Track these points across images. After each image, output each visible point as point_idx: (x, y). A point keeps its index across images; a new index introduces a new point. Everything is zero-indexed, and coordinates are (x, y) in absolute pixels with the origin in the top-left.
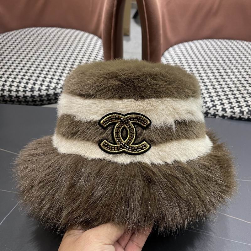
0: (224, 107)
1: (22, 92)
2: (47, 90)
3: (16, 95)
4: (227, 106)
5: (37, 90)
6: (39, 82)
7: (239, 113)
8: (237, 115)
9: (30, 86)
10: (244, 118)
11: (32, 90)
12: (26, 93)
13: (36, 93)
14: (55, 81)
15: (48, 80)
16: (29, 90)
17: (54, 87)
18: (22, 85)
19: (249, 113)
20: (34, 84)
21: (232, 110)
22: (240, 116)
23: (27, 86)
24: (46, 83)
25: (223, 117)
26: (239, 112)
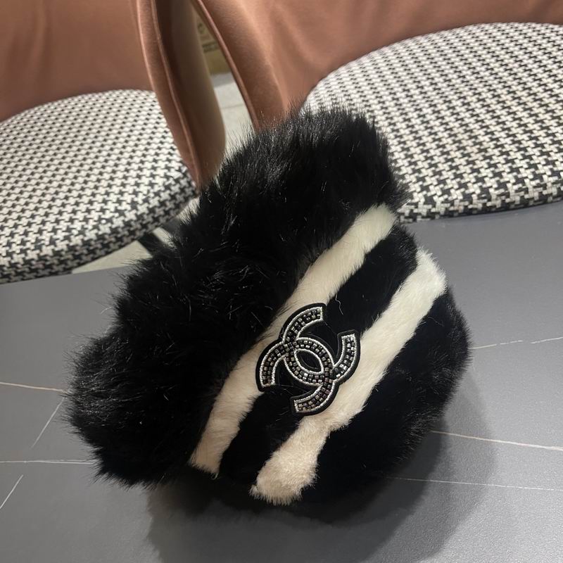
0: (429, 194)
1: (18, 254)
2: (67, 238)
3: (9, 262)
4: (435, 190)
5: (47, 243)
6: (49, 227)
7: (461, 201)
8: (459, 206)
9: (32, 237)
10: (476, 209)
11: (38, 245)
12: (26, 254)
13: (48, 250)
14: (80, 216)
15: (66, 216)
16: (33, 247)
17: (79, 229)
18: (17, 239)
19: (483, 196)
20: (40, 232)
21: (446, 196)
22: (466, 207)
23: (26, 239)
24: (63, 225)
25: (431, 215)
26: (461, 197)
